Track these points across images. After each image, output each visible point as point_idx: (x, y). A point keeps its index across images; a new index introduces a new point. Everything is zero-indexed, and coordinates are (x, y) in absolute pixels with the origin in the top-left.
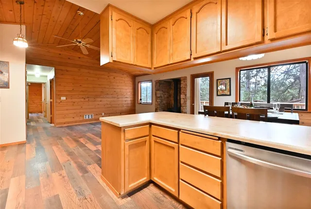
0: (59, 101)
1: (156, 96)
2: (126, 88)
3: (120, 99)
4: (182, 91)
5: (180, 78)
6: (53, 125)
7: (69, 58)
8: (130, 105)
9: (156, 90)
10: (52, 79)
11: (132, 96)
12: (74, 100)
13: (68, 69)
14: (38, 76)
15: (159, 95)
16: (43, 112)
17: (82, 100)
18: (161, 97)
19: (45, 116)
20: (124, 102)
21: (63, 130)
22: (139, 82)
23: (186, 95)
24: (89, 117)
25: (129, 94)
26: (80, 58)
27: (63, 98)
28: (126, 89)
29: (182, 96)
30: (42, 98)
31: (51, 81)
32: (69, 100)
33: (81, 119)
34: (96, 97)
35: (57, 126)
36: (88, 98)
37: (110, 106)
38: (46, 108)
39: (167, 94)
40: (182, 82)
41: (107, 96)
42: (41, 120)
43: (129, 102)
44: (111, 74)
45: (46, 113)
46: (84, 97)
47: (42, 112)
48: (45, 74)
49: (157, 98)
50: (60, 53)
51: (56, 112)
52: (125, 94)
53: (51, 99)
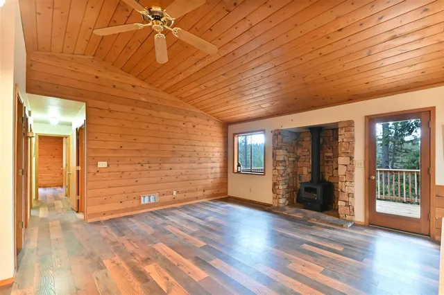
0: (93, 170)
1: (274, 159)
2: (213, 144)
3: (204, 165)
4: (341, 150)
5: (337, 123)
6: (80, 216)
7: (114, 86)
8: (218, 175)
9: (275, 149)
10: (81, 128)
11: (222, 160)
12: (123, 168)
13: (113, 107)
14: (54, 122)
15: (281, 158)
16: (64, 187)
17: (139, 167)
18: (285, 161)
19: (67, 195)
20: (209, 171)
21: (103, 233)
22: (234, 134)
23: (351, 158)
24: (149, 200)
25: (218, 155)
26: (134, 86)
27: (102, 164)
28: (213, 147)
29: (342, 160)
30: (62, 162)
31: (79, 132)
32: (114, 168)
33: (136, 203)
34: (163, 160)
35: (89, 221)
36: (149, 163)
37: (185, 177)
38: (69, 181)
39: (292, 155)
40: (341, 132)
41: (181, 159)
42: (60, 204)
43: (218, 170)
44: (188, 119)
45: (69, 189)
46: (142, 162)
47: (62, 186)
48: (67, 119)
49: (276, 163)
50: (97, 75)
51: (87, 193)
52: (211, 156)
53: (78, 165)
